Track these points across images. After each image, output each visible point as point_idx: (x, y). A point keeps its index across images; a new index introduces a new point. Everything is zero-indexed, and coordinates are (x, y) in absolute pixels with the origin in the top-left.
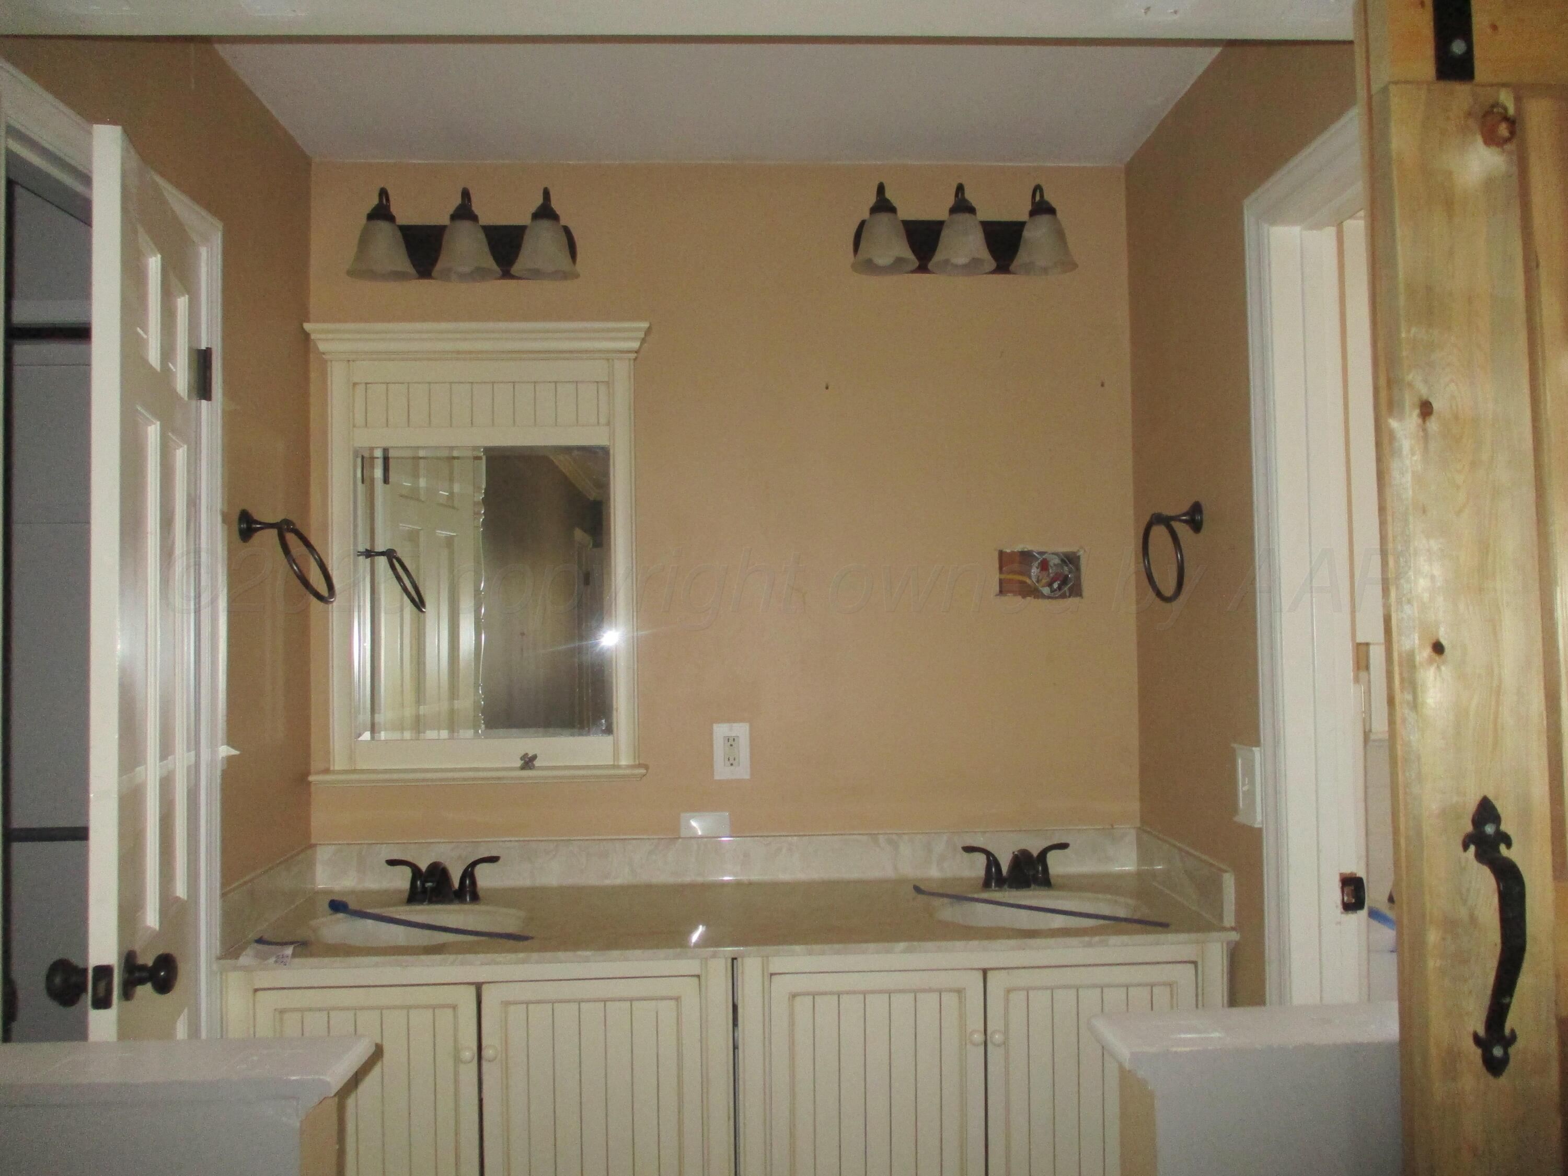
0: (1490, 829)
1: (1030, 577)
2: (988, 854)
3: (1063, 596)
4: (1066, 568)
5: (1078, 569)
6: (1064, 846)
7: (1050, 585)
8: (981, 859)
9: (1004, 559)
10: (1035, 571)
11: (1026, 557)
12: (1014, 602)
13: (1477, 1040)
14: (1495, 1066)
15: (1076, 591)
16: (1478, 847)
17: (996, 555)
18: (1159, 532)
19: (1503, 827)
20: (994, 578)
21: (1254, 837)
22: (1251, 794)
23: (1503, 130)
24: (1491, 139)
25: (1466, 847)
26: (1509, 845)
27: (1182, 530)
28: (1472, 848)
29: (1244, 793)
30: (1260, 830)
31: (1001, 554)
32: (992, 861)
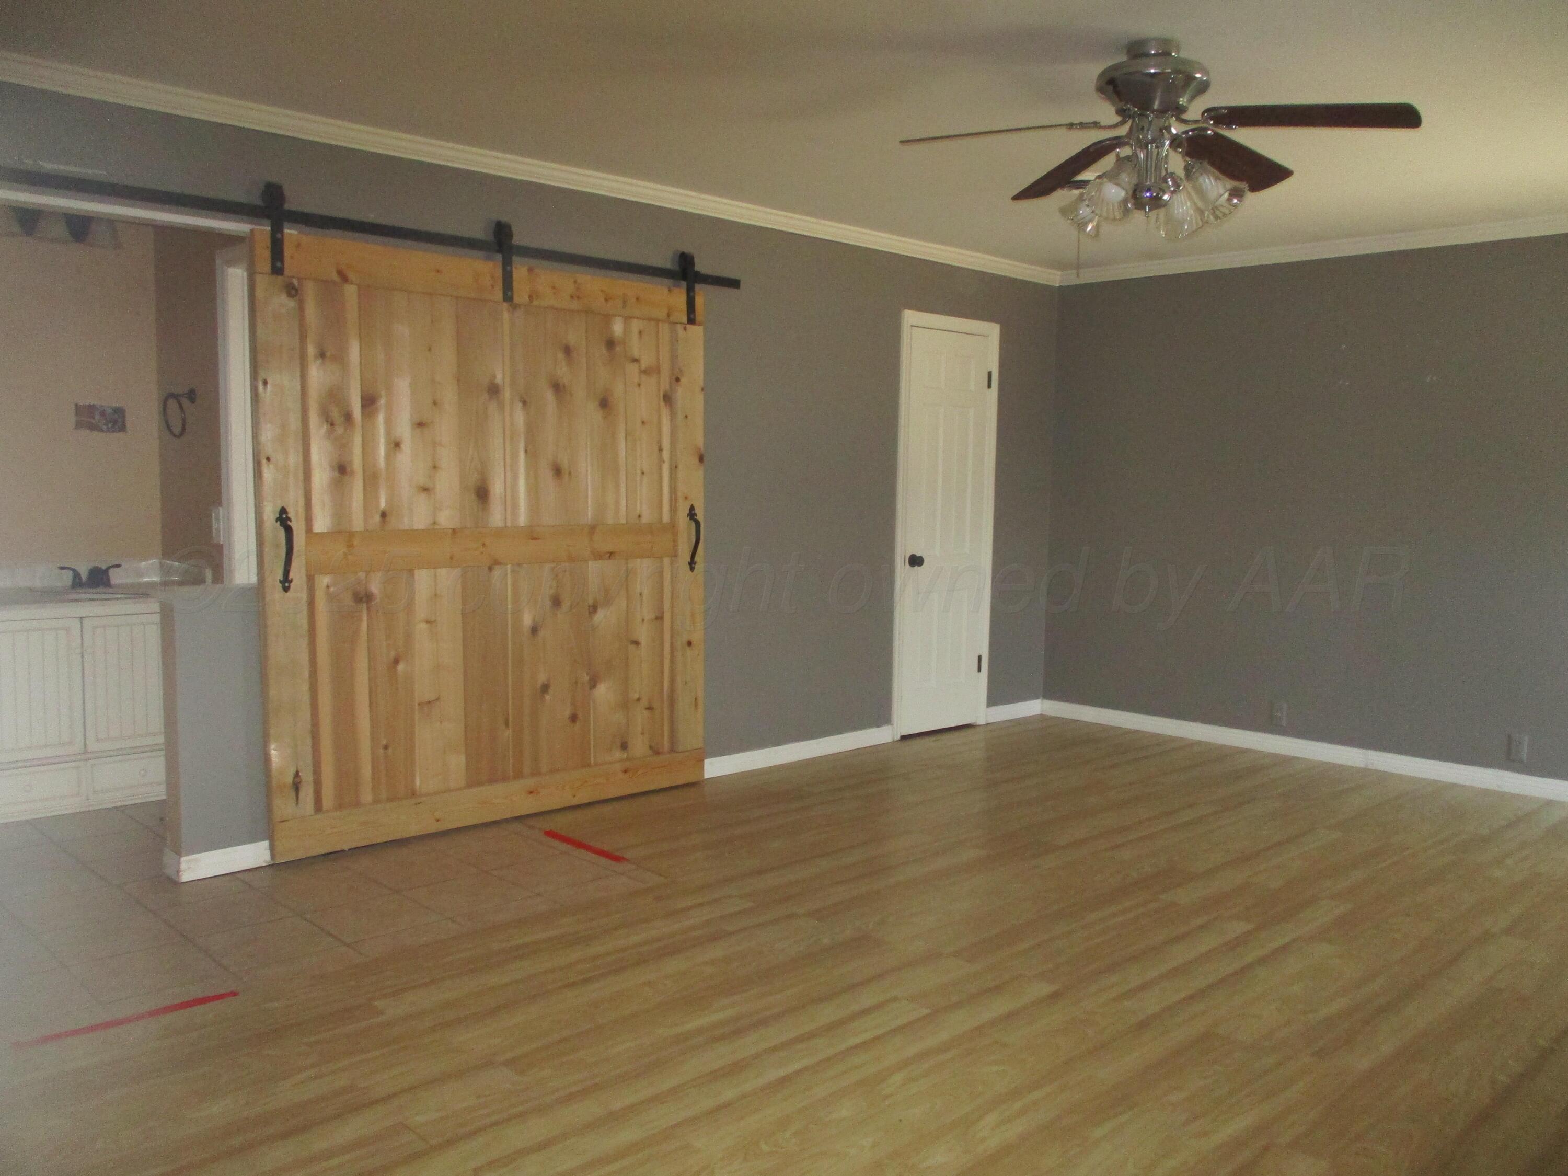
0: (284, 516)
1: (94, 418)
2: (74, 570)
3: (114, 432)
4: (116, 415)
5: (124, 417)
6: (118, 566)
7: (106, 424)
8: (70, 573)
9: (79, 409)
10: (97, 417)
11: (92, 407)
12: (84, 432)
13: (281, 582)
14: (286, 589)
15: (123, 428)
16: (281, 523)
17: (73, 407)
18: (172, 403)
19: (289, 516)
20: (72, 419)
21: (219, 548)
22: (218, 530)
23: (293, 292)
24: (290, 295)
25: (277, 522)
26: (291, 521)
27: (185, 402)
28: (279, 522)
29: (216, 529)
30: (222, 544)
31: (76, 405)
32: (76, 575)
